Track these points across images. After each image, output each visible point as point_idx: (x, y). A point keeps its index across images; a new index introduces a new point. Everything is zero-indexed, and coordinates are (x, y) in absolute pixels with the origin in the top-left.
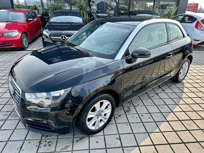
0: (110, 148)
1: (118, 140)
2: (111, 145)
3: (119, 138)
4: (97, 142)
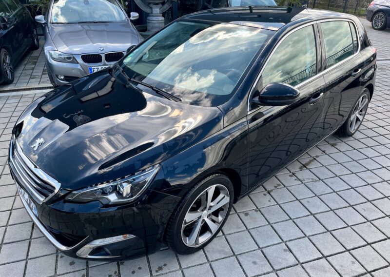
0: (281, 270)
1: (288, 252)
2: (280, 263)
3: (287, 249)
4: (255, 263)
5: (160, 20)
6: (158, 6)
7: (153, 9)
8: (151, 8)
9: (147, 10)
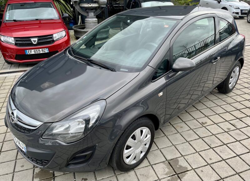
5: (94, 20)
6: (92, 11)
7: (89, 13)
8: (88, 12)
9: (85, 14)
